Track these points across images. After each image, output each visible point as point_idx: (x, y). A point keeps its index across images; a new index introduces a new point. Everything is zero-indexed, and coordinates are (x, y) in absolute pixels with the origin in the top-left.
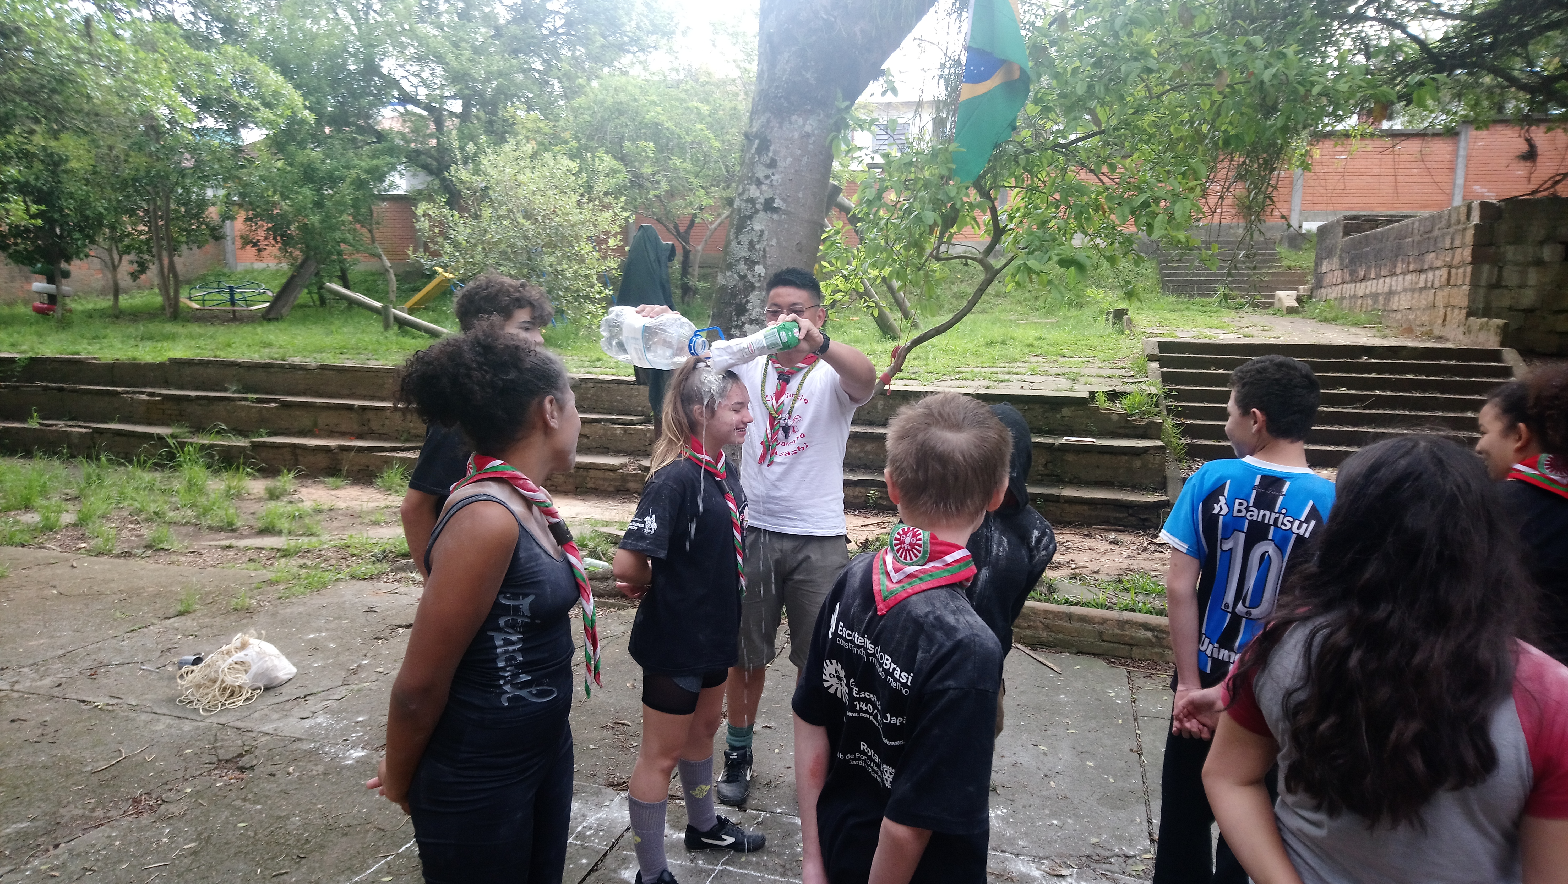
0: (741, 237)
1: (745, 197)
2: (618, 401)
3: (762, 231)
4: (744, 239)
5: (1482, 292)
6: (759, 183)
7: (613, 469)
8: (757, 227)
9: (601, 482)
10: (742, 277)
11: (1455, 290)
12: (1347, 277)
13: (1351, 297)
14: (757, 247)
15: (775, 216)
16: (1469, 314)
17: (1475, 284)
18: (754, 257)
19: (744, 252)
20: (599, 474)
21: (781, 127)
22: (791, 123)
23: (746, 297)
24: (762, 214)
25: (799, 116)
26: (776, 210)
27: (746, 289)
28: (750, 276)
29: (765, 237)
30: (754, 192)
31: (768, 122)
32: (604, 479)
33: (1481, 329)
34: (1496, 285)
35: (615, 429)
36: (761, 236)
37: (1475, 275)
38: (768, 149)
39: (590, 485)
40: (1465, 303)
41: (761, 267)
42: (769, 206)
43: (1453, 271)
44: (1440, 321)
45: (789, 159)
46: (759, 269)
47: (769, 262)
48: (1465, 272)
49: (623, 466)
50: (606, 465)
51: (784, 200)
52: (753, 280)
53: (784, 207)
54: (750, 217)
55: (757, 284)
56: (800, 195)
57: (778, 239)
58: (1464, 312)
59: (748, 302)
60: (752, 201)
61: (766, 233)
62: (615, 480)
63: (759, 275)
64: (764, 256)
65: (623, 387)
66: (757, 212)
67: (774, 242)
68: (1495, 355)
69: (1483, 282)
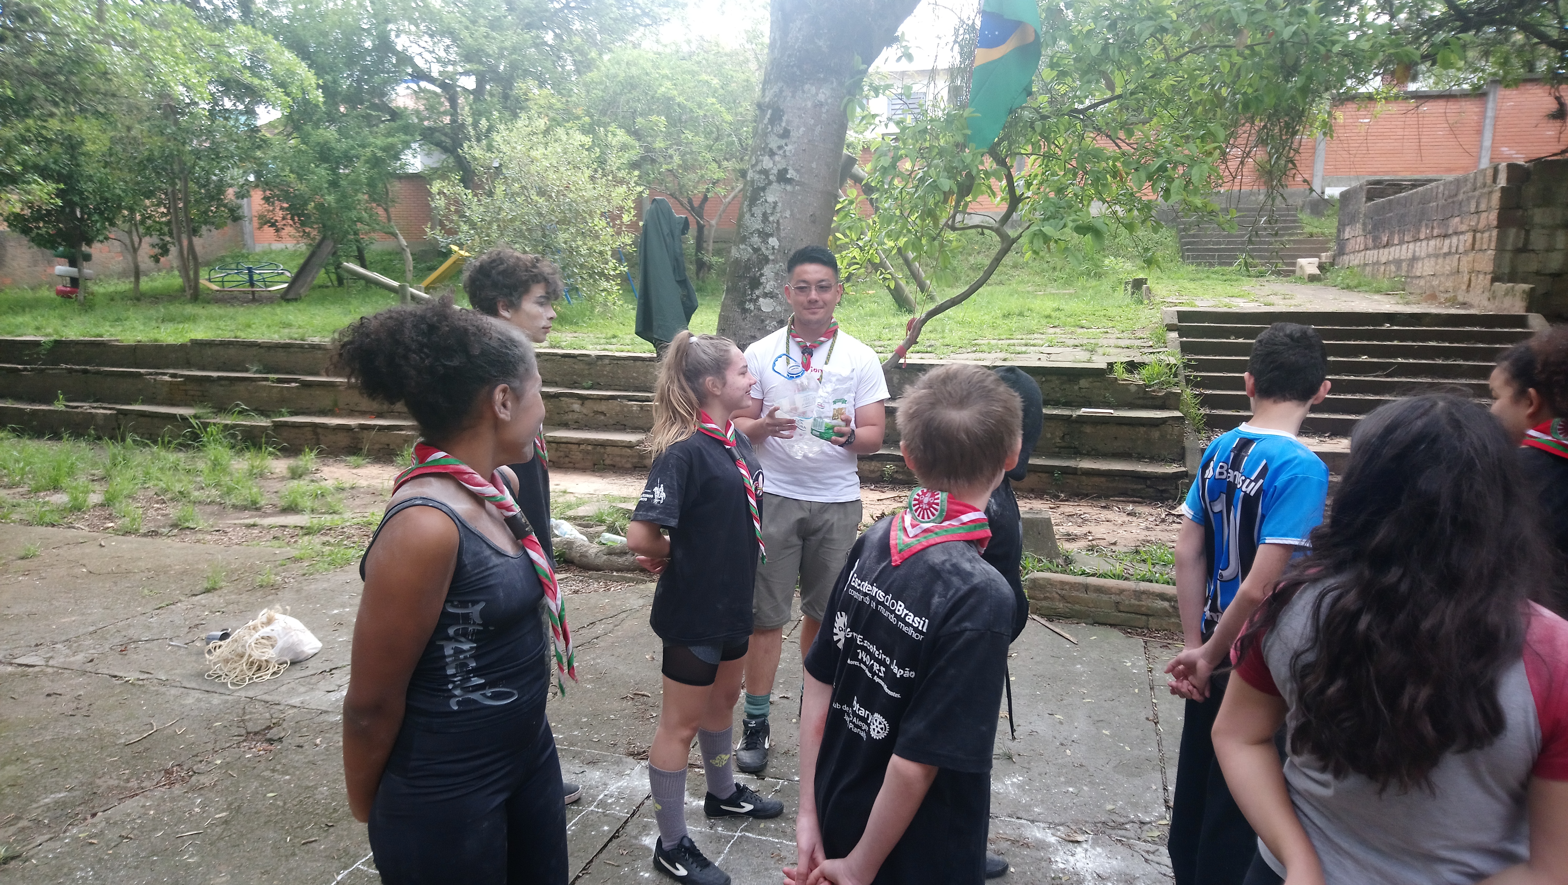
0: (754, 209)
1: (758, 168)
2: (633, 378)
3: (775, 203)
4: (758, 211)
5: (1508, 256)
6: (772, 154)
7: (630, 446)
8: (771, 199)
9: (618, 459)
10: (756, 250)
11: (1480, 255)
12: (1370, 243)
13: (1374, 264)
14: (771, 219)
15: (789, 188)
16: (1494, 280)
17: (1500, 249)
18: (768, 230)
19: (758, 225)
20: (616, 451)
21: (793, 97)
22: (803, 92)
23: (760, 270)
24: (775, 186)
25: (812, 84)
26: (789, 181)
27: (760, 262)
28: (763, 249)
29: (778, 209)
30: (767, 163)
31: (781, 91)
32: (621, 456)
33: (1506, 294)
34: (1524, 249)
35: (632, 406)
36: (774, 208)
37: (1501, 240)
38: (781, 119)
39: (608, 462)
40: (1490, 268)
41: (775, 239)
42: (782, 177)
43: (1478, 235)
44: (1464, 287)
45: (802, 129)
46: (773, 241)
47: (783, 234)
48: (1490, 236)
49: (640, 443)
50: (623, 442)
51: (797, 171)
52: (767, 253)
53: (797, 179)
54: (763, 189)
55: (771, 257)
56: (814, 165)
57: (792, 211)
58: (1489, 277)
59: (762, 275)
60: (765, 172)
61: (780, 204)
62: (632, 456)
63: (773, 248)
64: (778, 228)
65: (639, 363)
66: (770, 183)
67: (788, 214)
68: (1520, 321)
69: (1509, 247)
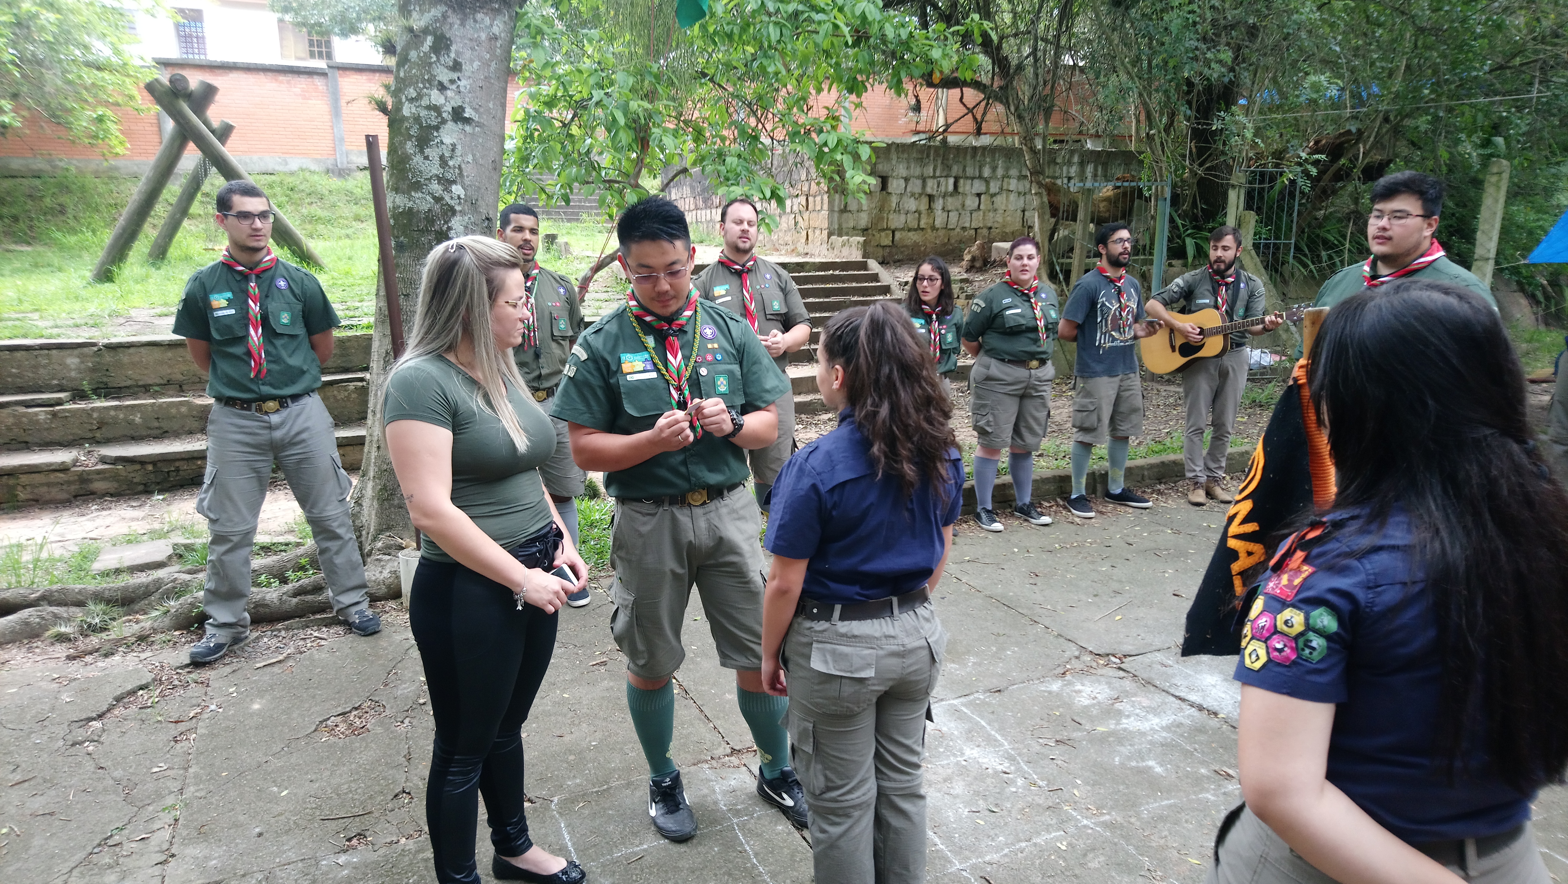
0: (427, 151)
1: (425, 102)
3: (454, 146)
4: (433, 153)
5: (836, 215)
6: (442, 88)
7: (63, 468)
8: (448, 140)
9: (44, 489)
10: (438, 200)
11: (814, 215)
12: (701, 204)
14: (451, 163)
15: (468, 128)
16: (830, 235)
17: (831, 210)
18: (449, 176)
19: (435, 169)
21: (463, 24)
22: (475, 21)
23: (446, 222)
24: (450, 125)
25: (486, 14)
26: (468, 121)
27: (445, 213)
28: (447, 198)
29: (458, 152)
30: (436, 98)
31: (445, 16)
32: (48, 485)
33: (843, 245)
35: (36, 414)
36: (453, 150)
37: (831, 203)
38: (448, 48)
39: (22, 496)
40: (825, 225)
41: (459, 187)
42: (458, 115)
43: (811, 199)
44: (804, 240)
45: (476, 64)
46: (457, 189)
47: (467, 181)
48: (822, 200)
49: (75, 461)
51: (474, 109)
52: (452, 203)
53: (476, 119)
54: (437, 128)
55: (458, 208)
56: (491, 105)
57: (474, 155)
58: (825, 233)
59: (449, 228)
60: (437, 109)
61: (459, 147)
63: (459, 198)
64: (461, 174)
66: (444, 122)
67: (470, 158)
68: (863, 266)
69: (836, 209)
